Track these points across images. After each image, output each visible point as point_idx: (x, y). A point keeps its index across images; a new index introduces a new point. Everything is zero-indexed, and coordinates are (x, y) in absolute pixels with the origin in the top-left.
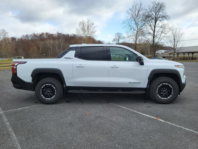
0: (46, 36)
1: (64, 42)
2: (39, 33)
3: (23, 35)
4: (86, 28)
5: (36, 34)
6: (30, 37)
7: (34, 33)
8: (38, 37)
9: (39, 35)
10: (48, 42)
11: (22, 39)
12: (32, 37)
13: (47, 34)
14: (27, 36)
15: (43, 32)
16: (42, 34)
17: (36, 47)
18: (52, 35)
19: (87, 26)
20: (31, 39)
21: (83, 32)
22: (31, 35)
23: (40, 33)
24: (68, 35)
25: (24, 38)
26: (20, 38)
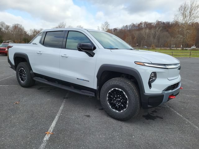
0: (144, 25)
1: (160, 31)
2: (137, 23)
3: (124, 26)
4: (187, 13)
5: (134, 24)
6: (129, 27)
7: (133, 23)
8: (136, 27)
9: (137, 25)
10: (143, 31)
11: (122, 29)
12: (131, 27)
13: (145, 23)
14: (126, 26)
15: (142, 22)
16: (141, 24)
17: (131, 37)
18: (150, 24)
19: (189, 10)
20: (130, 29)
21: (182, 18)
22: (131, 25)
23: (139, 23)
24: (168, 23)
25: (123, 29)
26: (121, 28)
